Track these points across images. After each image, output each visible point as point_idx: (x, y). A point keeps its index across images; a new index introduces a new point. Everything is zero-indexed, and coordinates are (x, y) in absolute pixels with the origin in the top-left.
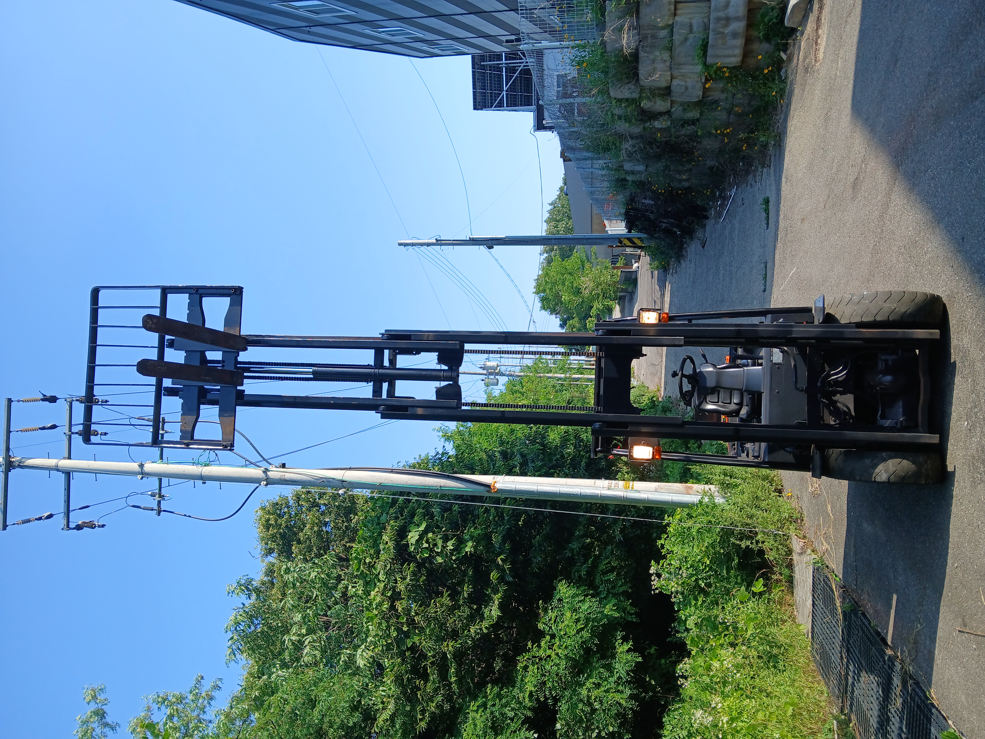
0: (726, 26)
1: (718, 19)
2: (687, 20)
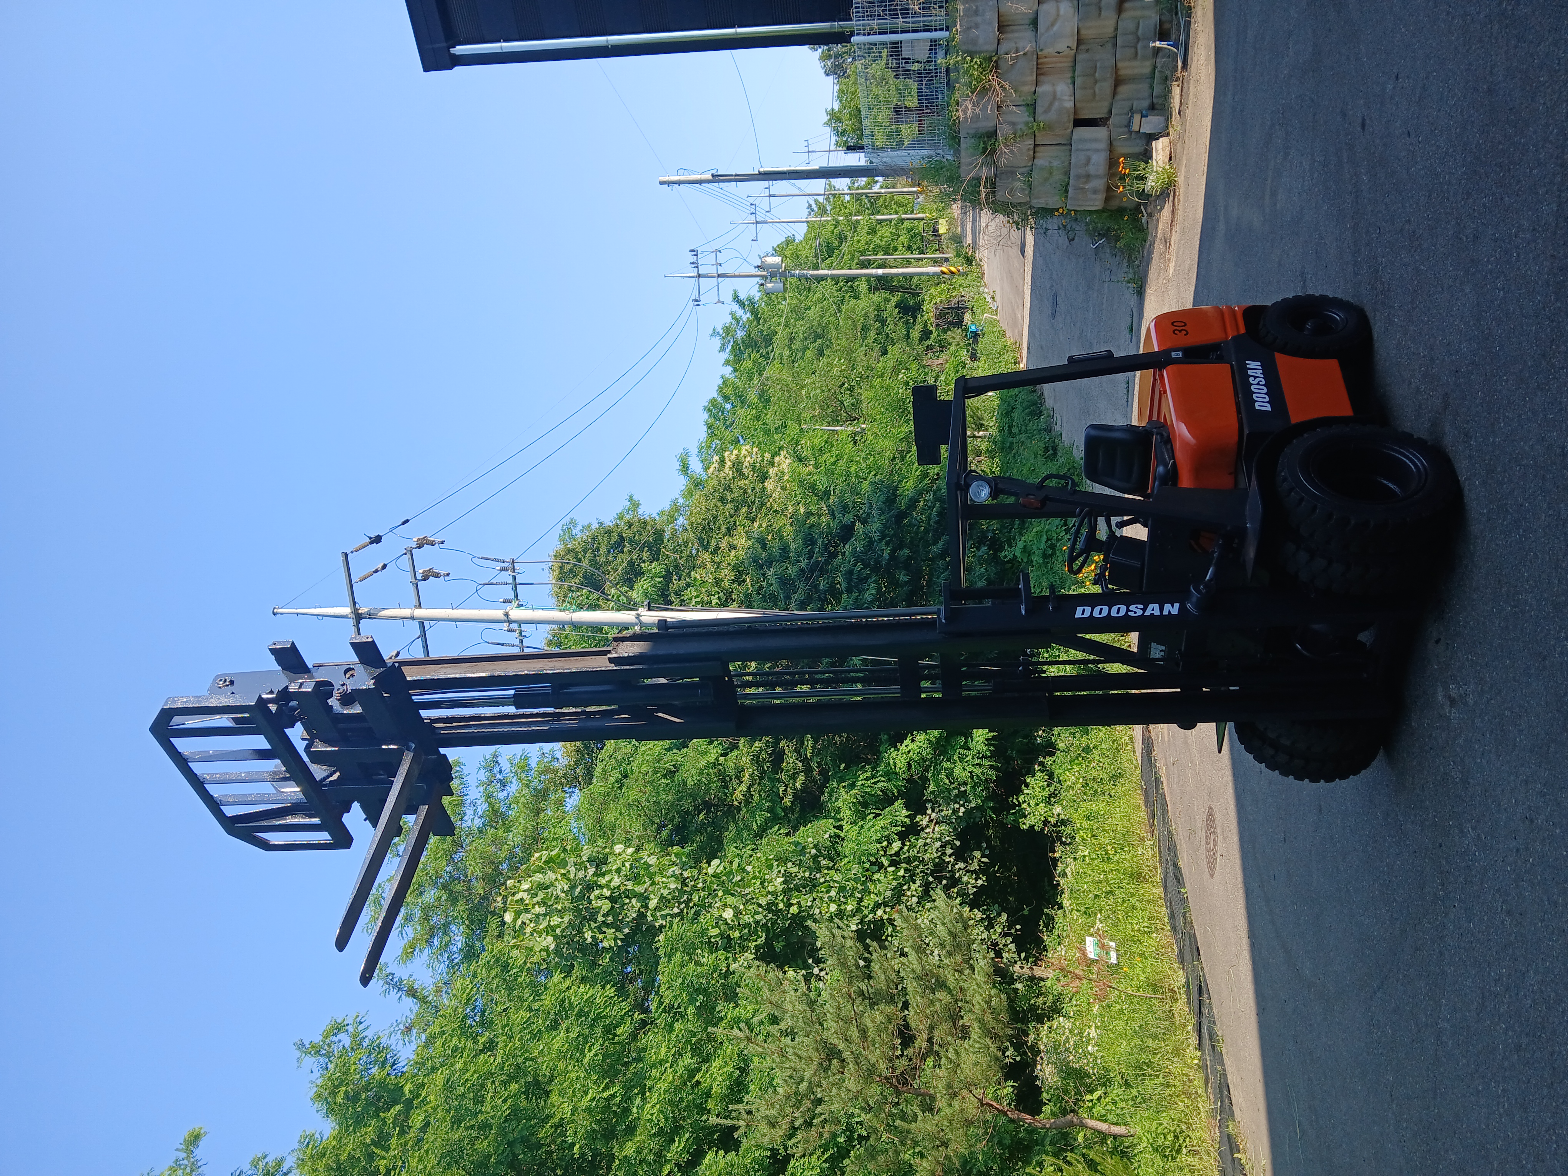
0: (1086, 183)
1: (1078, 177)
2: (1047, 164)
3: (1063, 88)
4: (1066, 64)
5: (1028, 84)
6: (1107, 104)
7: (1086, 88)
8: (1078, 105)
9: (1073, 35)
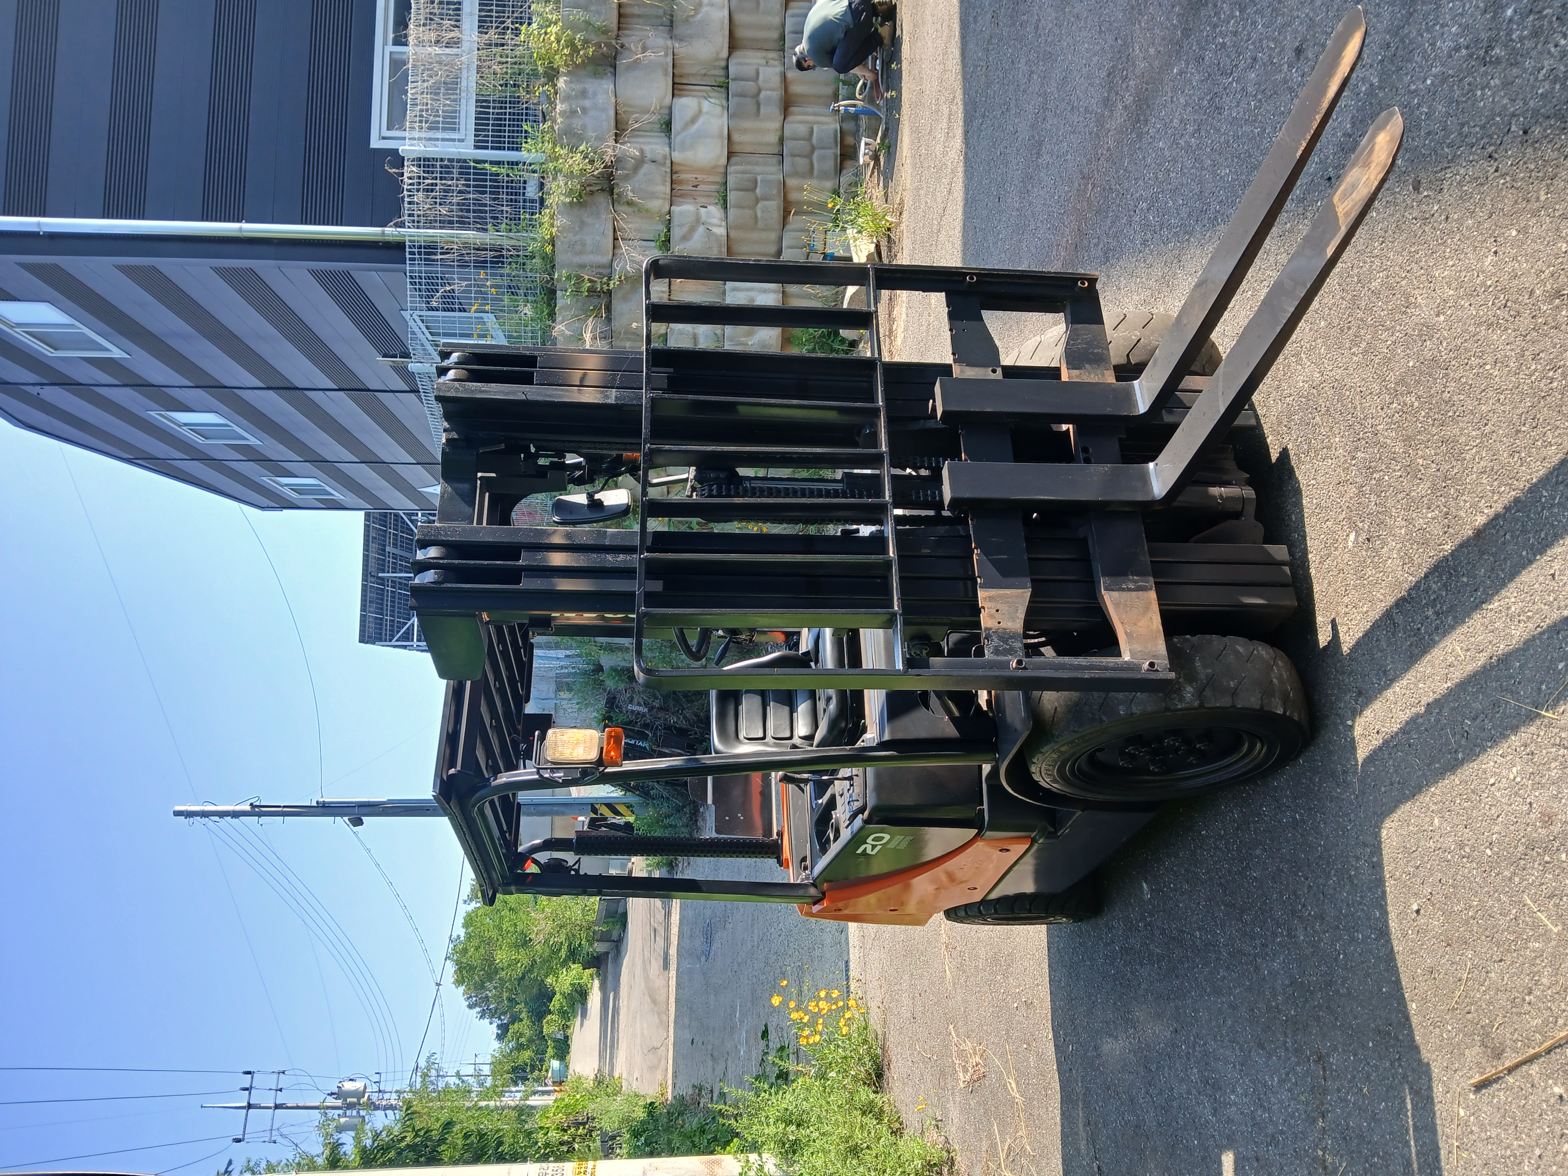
3: (710, 211)
4: (713, 182)
5: (658, 198)
6: (773, 236)
7: (743, 208)
8: (733, 234)
9: (721, 136)
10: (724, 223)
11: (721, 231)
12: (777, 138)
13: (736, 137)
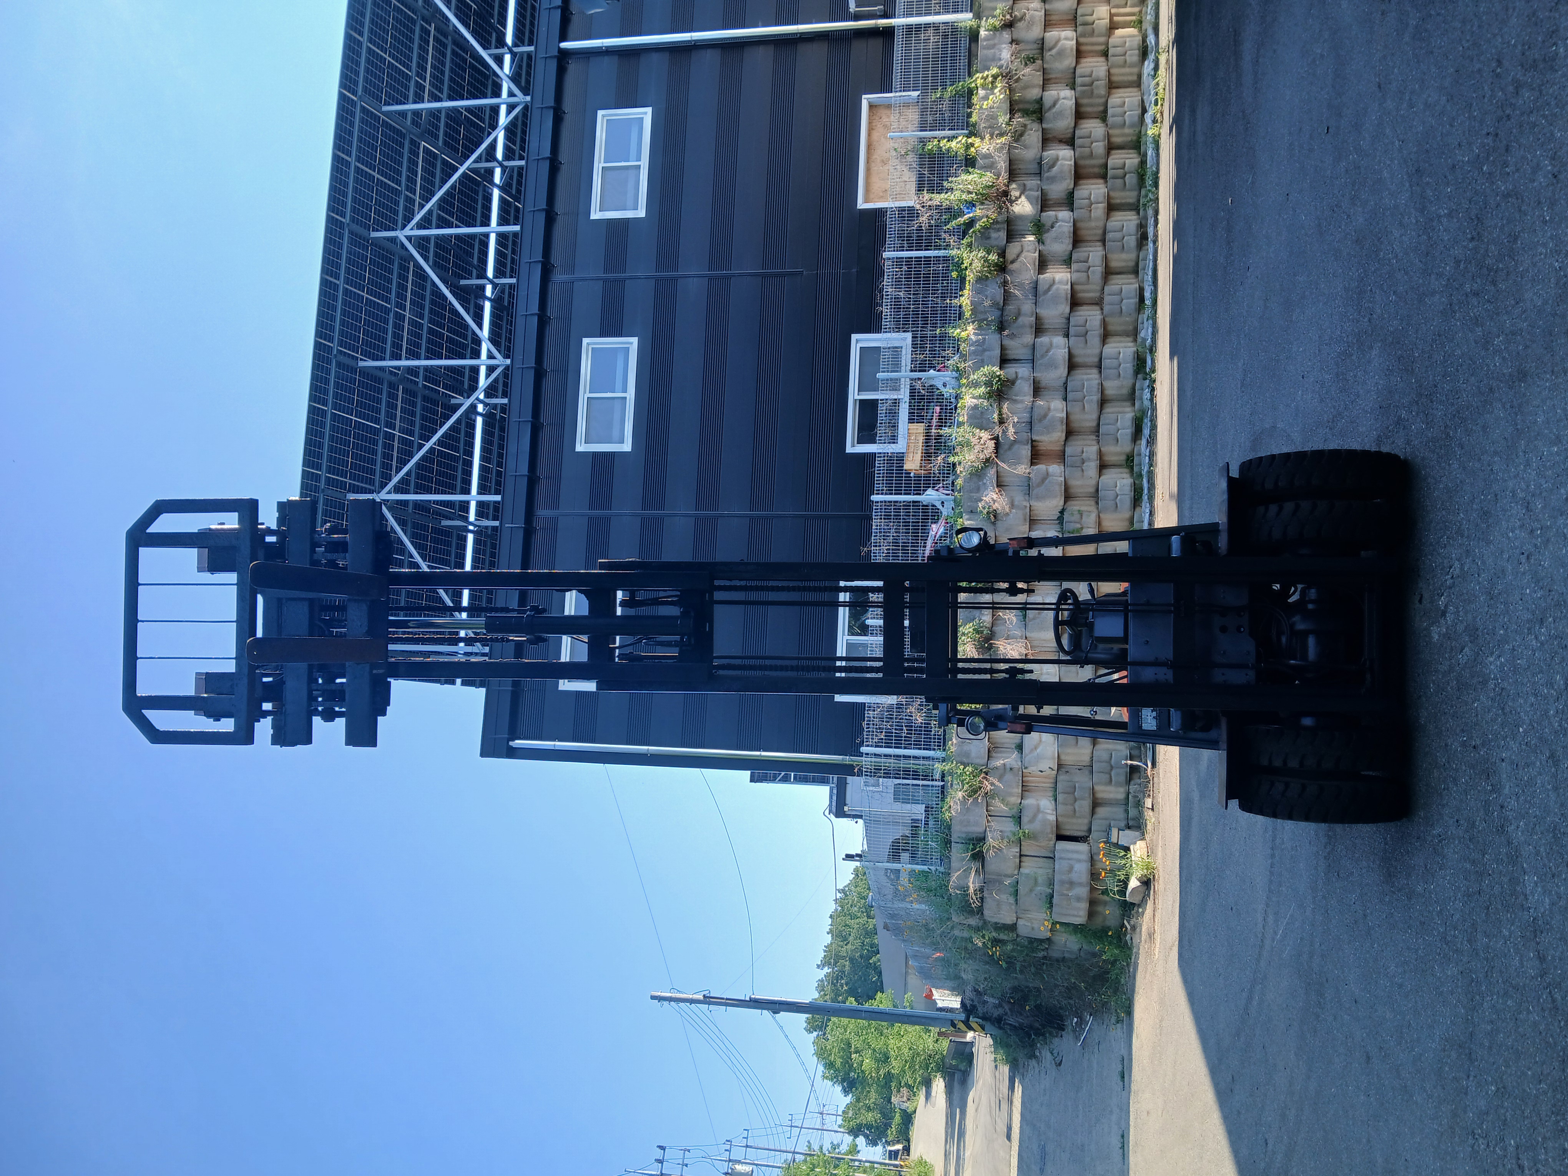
0: (1069, 889)
1: (1062, 882)
2: (1032, 875)
3: (1046, 804)
4: (1048, 785)
5: (1014, 796)
6: (1086, 821)
7: (1067, 804)
8: (1060, 819)
9: (1054, 758)
10: (1054, 813)
11: (1052, 818)
12: (1089, 758)
13: (1063, 757)
